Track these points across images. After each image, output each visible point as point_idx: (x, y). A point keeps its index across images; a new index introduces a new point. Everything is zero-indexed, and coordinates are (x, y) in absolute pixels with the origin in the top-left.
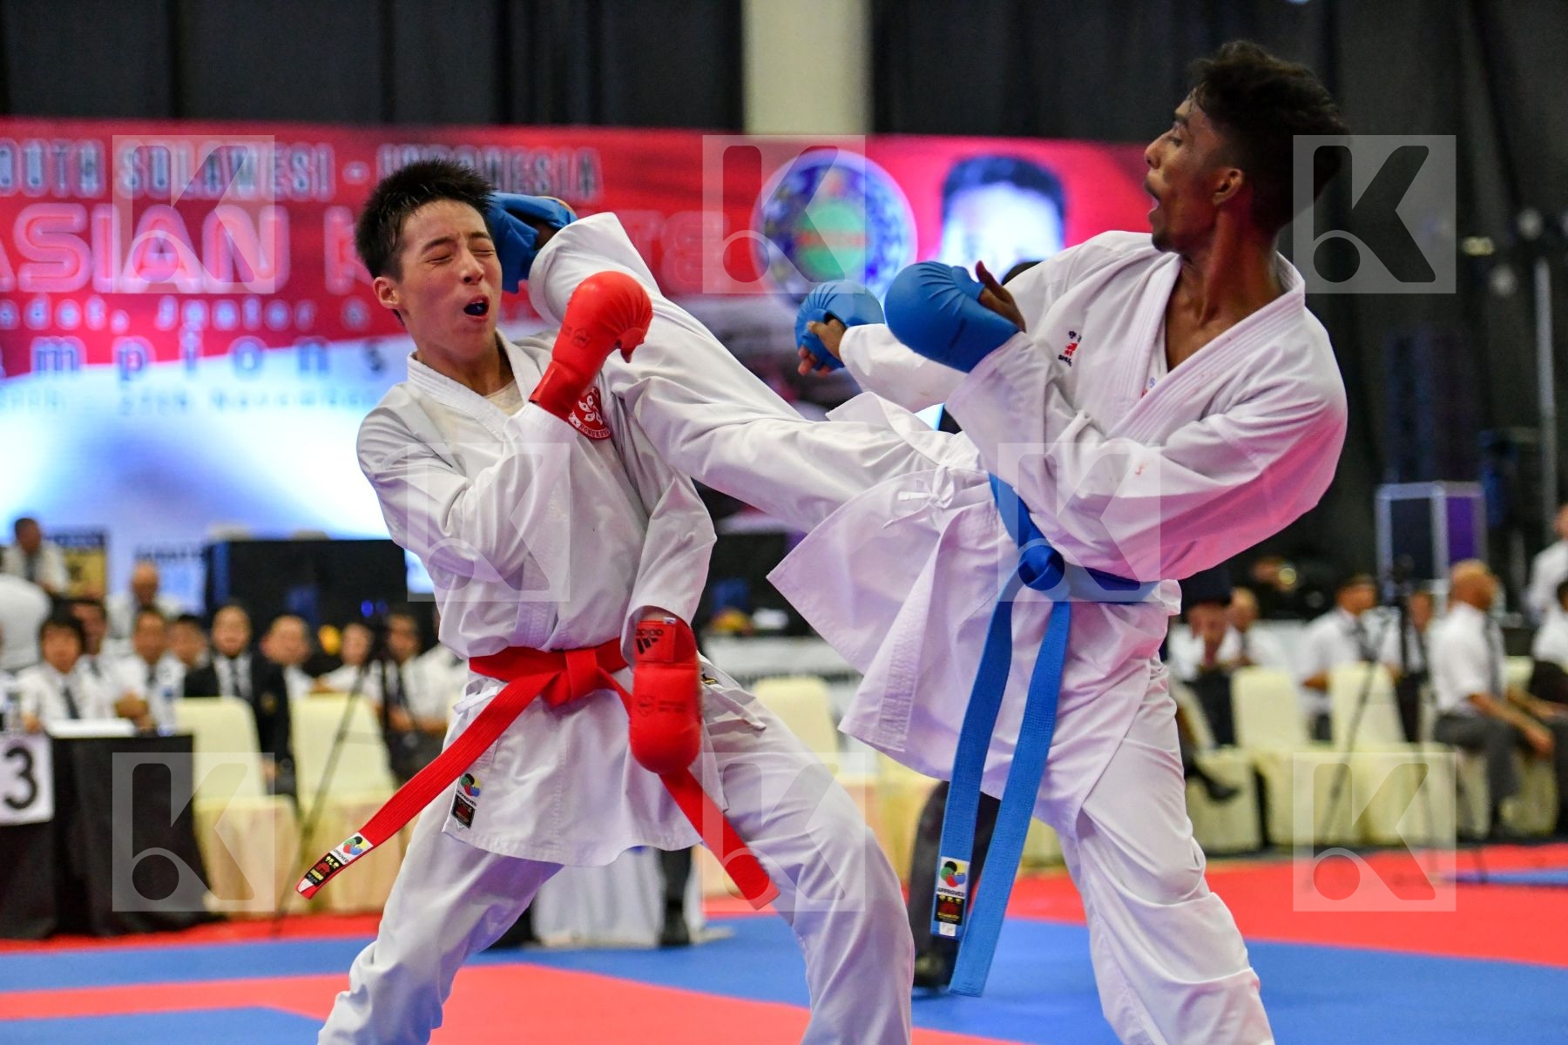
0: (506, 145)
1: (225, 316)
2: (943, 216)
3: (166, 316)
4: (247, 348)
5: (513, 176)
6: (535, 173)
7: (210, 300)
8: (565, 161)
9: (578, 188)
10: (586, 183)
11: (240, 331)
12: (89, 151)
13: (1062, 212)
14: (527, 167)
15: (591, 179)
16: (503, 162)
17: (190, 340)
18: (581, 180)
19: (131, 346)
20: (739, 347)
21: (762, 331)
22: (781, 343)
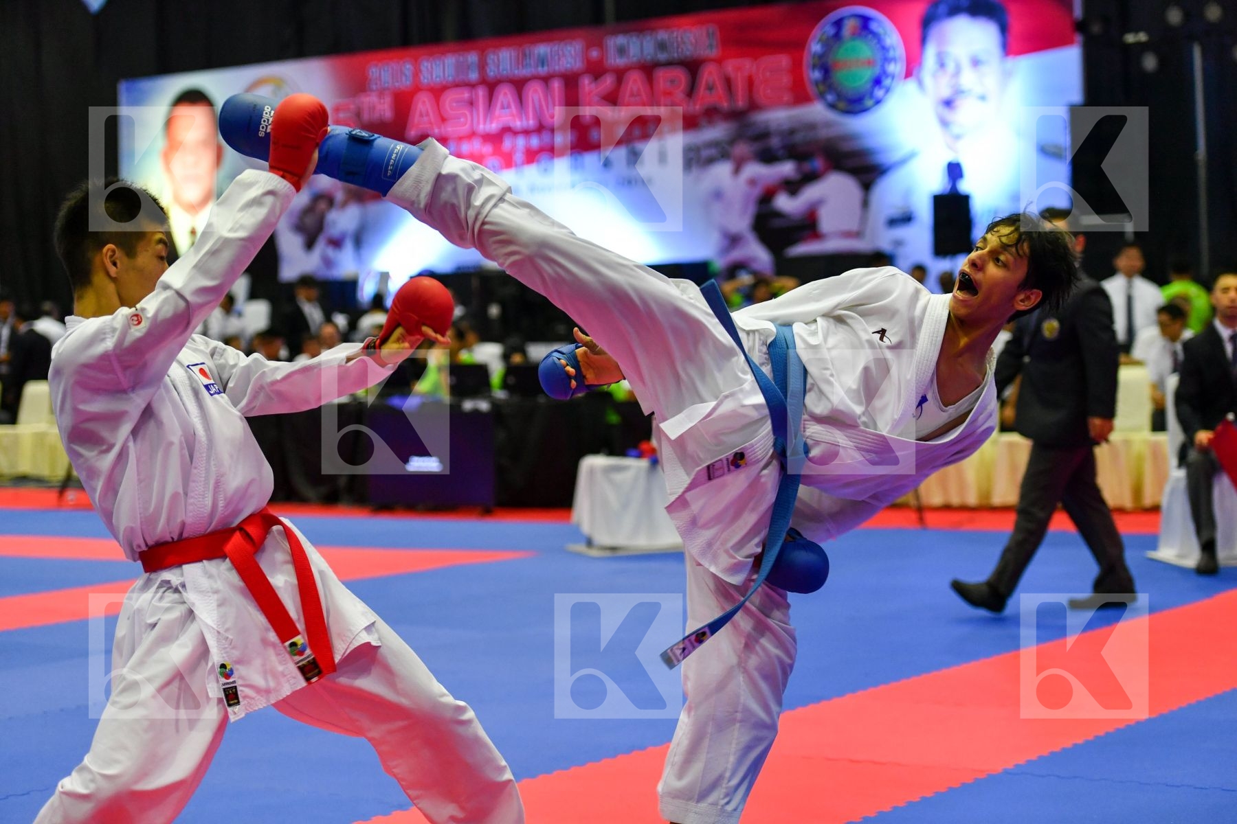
0: (667, 27)
1: (535, 142)
2: (923, 41)
3: (507, 143)
4: (544, 157)
5: (672, 46)
6: (683, 42)
7: (526, 132)
8: (699, 33)
9: (707, 49)
10: (711, 45)
11: (541, 150)
12: (472, 58)
13: (1004, 29)
14: (679, 39)
15: (714, 42)
17: (519, 156)
18: (708, 43)
19: (494, 161)
20: (799, 138)
21: (812, 126)
22: (823, 133)
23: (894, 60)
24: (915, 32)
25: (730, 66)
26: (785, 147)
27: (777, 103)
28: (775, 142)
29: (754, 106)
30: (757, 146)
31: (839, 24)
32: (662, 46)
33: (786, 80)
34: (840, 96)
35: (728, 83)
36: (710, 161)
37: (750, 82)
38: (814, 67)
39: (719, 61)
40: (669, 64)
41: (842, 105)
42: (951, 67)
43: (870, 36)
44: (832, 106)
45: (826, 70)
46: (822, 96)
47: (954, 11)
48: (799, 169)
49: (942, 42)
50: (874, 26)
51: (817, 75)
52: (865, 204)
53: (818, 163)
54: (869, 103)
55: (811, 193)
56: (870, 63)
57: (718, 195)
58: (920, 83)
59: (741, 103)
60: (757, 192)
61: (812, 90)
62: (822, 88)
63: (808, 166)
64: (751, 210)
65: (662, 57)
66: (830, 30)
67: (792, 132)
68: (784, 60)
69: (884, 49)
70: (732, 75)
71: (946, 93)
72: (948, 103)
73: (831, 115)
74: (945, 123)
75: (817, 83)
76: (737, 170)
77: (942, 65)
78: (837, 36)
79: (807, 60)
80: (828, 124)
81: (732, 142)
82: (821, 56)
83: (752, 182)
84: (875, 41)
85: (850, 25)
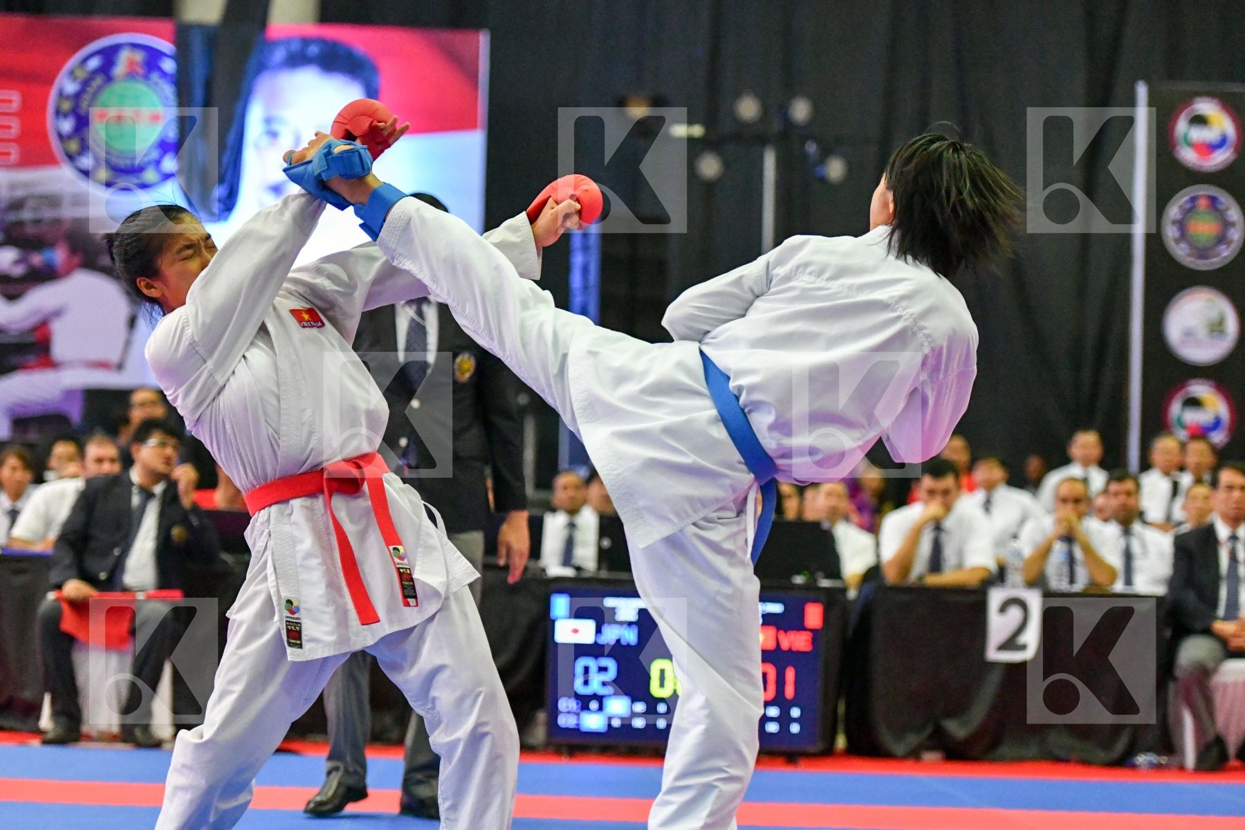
20: (26, 214)
21: (53, 201)
22: (68, 212)
31: (109, 55)
33: (13, 128)
46: (71, 157)
49: (273, 100)
51: (67, 126)
53: (59, 256)
55: (40, 299)
61: (56, 147)
62: (71, 145)
63: (37, 259)
66: (94, 63)
67: (15, 205)
68: (15, 98)
75: (64, 138)
77: (273, 135)
78: (106, 69)
79: (53, 101)
85: (124, 57)
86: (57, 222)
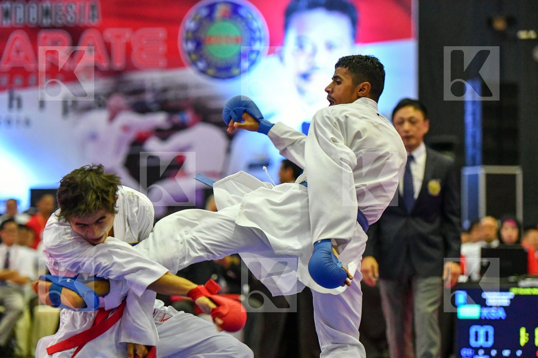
2: (286, 27)
5: (56, 14)
6: (67, 11)
8: (82, 5)
9: (89, 18)
10: (93, 15)
13: (354, 23)
14: (63, 9)
15: (96, 13)
16: (51, 6)
18: (91, 14)
20: (171, 95)
21: (184, 87)
22: (193, 93)
23: (260, 39)
24: (279, 19)
25: (109, 34)
26: (156, 102)
27: (153, 66)
28: (149, 97)
29: (130, 67)
30: (133, 99)
31: (212, 8)
32: (47, 13)
33: (162, 49)
34: (209, 65)
35: (108, 47)
36: (88, 109)
37: (129, 48)
38: (187, 40)
39: (101, 29)
40: (52, 27)
41: (211, 71)
42: (308, 48)
43: (239, 19)
44: (203, 72)
45: (199, 44)
46: (194, 63)
47: (313, 6)
48: (169, 119)
50: (242, 12)
51: (190, 46)
52: (229, 151)
53: (188, 116)
54: (235, 71)
56: (237, 40)
57: (93, 137)
58: (281, 59)
59: (119, 64)
60: (131, 136)
61: (184, 58)
62: (194, 57)
63: (177, 119)
64: (124, 151)
65: (46, 22)
66: (204, 12)
67: (165, 90)
68: (161, 33)
69: (252, 30)
70: (113, 41)
71: (303, 68)
72: (305, 76)
73: (201, 79)
74: (301, 91)
75: (189, 53)
76: (112, 118)
77: (301, 46)
78: (210, 16)
79: (182, 34)
80: (198, 86)
81: (109, 95)
82: (195, 32)
83: (126, 128)
84: (243, 24)
85: (221, 10)
86: (187, 99)
